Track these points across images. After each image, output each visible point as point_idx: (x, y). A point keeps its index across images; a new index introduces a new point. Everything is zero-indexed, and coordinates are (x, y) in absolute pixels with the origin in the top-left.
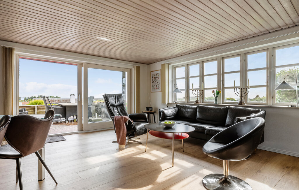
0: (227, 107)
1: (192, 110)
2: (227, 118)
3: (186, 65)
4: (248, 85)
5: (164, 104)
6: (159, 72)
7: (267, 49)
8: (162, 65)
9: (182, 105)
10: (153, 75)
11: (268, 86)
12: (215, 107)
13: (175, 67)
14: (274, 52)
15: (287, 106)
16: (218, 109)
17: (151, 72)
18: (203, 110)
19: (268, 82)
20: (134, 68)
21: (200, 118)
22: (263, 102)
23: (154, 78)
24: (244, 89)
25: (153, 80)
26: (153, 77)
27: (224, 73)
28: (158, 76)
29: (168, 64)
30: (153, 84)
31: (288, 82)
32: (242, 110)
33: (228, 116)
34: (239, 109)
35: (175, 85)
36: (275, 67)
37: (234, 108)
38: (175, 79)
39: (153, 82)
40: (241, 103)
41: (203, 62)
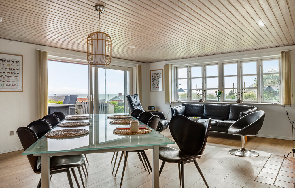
0: (229, 105)
1: (199, 108)
2: (230, 114)
3: (188, 67)
4: (243, 87)
5: (168, 103)
6: (161, 71)
7: (257, 60)
8: (165, 65)
9: (188, 104)
10: (153, 74)
11: (258, 88)
12: (219, 105)
13: (177, 68)
14: (262, 63)
15: (271, 103)
16: (222, 106)
17: (151, 71)
18: (209, 108)
19: (257, 85)
20: (135, 68)
21: (208, 114)
22: (255, 100)
23: (155, 77)
24: (241, 90)
25: (153, 79)
26: (153, 76)
27: (224, 76)
28: (159, 75)
29: (171, 65)
30: (153, 83)
31: (271, 85)
32: (241, 107)
33: (231, 112)
34: (238, 106)
35: (177, 84)
36: (262, 74)
37: (235, 105)
38: (176, 79)
39: (153, 81)
40: (239, 101)
41: (205, 65)
